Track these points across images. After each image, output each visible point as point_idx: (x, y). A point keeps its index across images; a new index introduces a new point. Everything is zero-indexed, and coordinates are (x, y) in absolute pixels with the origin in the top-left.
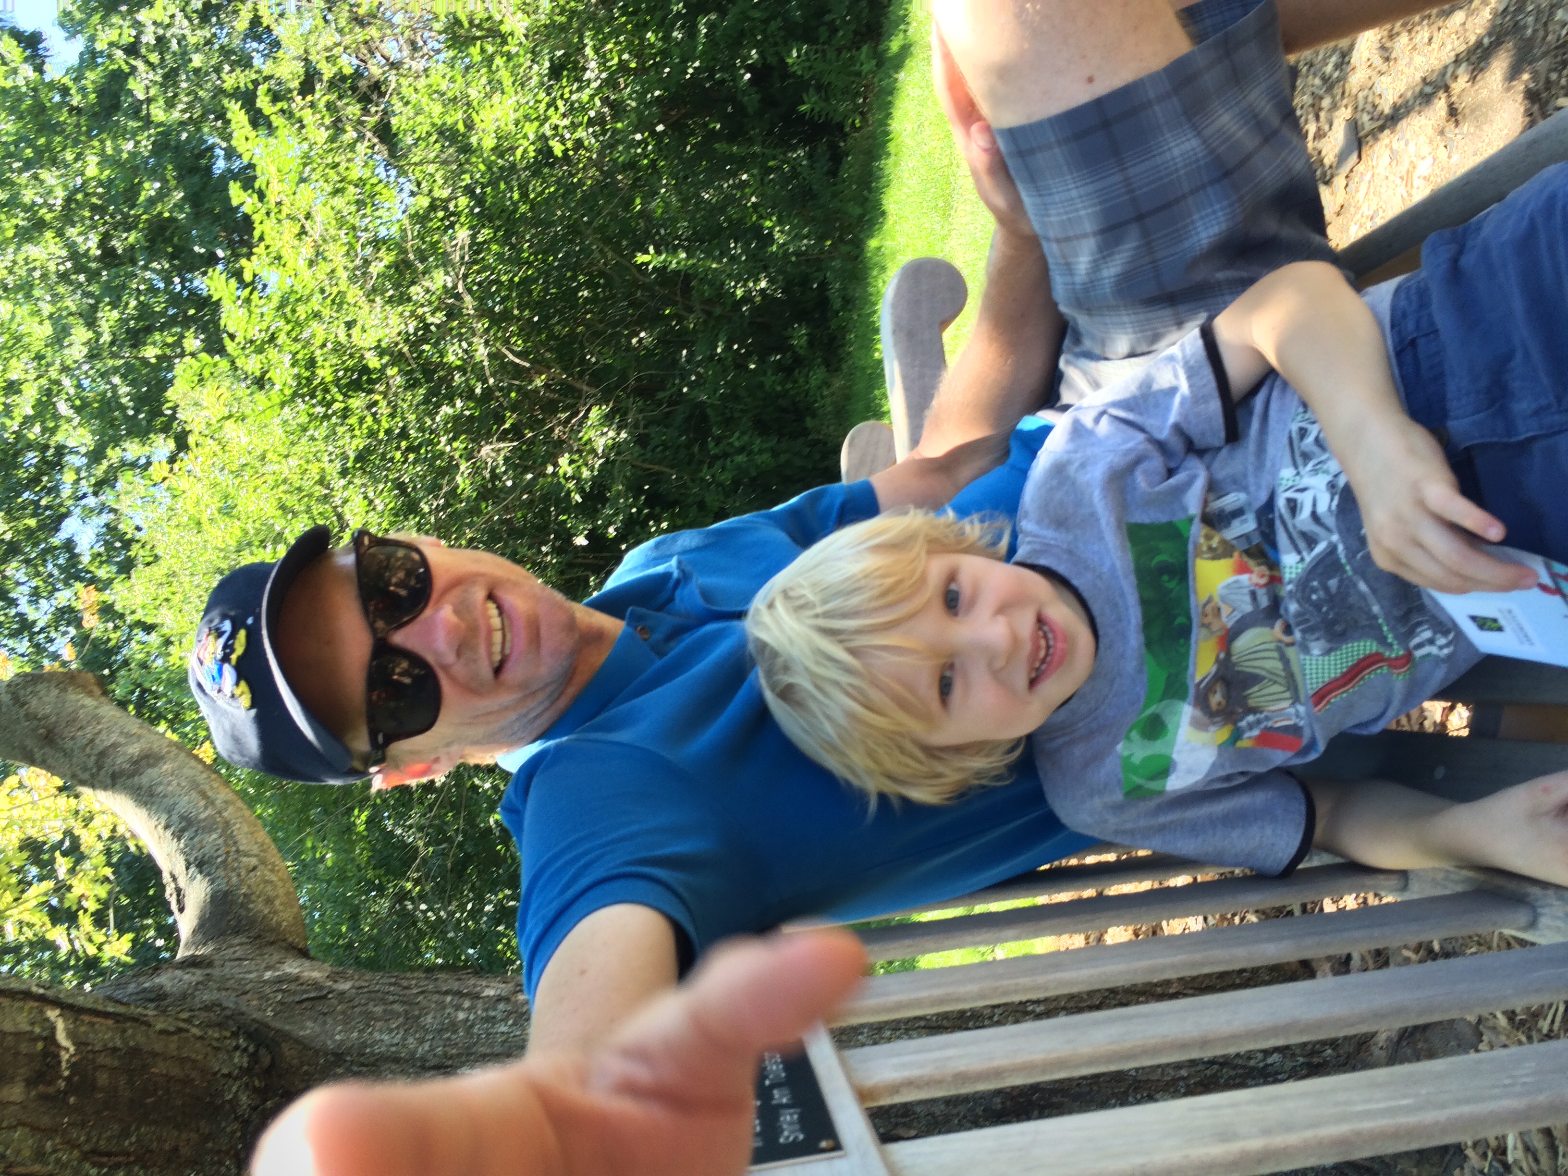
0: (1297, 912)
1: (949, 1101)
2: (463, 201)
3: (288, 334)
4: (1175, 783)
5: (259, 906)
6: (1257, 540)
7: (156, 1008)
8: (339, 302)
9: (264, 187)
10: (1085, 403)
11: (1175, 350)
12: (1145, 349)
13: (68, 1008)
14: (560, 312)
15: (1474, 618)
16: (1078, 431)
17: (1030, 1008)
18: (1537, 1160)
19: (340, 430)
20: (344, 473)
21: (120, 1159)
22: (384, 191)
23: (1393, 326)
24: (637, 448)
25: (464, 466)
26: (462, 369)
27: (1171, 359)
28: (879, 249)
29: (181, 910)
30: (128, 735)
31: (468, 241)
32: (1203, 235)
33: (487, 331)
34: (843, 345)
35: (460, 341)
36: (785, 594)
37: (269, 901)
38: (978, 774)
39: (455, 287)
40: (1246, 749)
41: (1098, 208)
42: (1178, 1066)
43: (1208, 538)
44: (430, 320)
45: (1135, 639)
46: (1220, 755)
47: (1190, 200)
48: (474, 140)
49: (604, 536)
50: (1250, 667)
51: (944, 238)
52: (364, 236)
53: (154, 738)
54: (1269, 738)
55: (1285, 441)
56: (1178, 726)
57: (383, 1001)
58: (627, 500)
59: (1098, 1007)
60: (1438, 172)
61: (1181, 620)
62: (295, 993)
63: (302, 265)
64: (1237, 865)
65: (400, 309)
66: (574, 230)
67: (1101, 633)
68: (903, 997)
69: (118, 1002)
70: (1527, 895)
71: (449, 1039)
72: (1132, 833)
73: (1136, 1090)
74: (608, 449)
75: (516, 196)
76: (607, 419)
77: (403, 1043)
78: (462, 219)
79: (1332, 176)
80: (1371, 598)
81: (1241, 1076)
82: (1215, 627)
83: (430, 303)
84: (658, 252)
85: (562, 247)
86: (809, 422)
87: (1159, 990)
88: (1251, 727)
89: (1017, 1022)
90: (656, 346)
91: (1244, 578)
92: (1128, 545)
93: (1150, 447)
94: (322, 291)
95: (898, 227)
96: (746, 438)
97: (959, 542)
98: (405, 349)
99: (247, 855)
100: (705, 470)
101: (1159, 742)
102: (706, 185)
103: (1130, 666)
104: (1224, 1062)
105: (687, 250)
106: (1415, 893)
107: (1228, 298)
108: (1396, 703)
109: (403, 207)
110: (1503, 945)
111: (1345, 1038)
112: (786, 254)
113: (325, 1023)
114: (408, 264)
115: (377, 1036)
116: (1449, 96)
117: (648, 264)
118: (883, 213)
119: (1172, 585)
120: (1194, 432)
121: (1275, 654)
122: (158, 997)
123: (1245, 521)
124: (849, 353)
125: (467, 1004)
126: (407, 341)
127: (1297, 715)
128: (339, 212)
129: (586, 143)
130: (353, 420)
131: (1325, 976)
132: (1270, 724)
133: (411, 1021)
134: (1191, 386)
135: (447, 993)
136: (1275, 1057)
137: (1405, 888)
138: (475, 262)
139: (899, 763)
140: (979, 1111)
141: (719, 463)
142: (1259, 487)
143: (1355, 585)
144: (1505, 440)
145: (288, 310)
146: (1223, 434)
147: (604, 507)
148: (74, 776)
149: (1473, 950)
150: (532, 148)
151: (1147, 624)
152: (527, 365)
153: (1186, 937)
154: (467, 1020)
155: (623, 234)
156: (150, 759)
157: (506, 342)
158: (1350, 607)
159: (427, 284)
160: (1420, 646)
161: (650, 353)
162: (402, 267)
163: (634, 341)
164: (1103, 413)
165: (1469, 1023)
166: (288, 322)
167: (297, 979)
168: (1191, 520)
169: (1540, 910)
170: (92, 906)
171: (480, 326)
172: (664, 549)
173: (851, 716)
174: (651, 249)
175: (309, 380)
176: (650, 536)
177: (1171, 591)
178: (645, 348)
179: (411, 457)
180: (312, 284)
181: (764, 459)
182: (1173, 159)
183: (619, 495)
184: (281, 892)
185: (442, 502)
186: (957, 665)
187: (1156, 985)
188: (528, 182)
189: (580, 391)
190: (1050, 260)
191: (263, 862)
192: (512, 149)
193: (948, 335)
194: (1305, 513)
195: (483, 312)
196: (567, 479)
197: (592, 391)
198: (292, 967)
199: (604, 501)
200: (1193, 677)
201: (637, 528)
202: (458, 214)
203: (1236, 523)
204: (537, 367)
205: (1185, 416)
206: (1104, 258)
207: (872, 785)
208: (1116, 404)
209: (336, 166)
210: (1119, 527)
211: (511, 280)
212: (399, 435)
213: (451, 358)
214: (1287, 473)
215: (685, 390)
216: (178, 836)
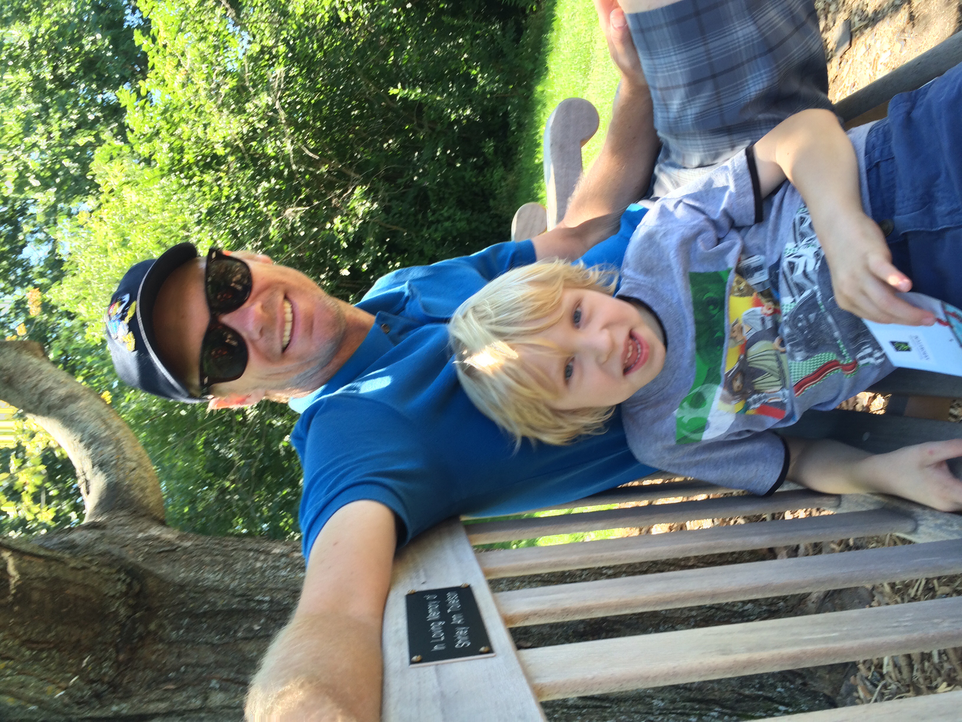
0: (769, 518)
1: (552, 626)
2: (282, 48)
3: (168, 130)
4: (708, 436)
5: (136, 493)
6: (768, 286)
7: (71, 553)
8: (200, 113)
9: (156, 34)
10: (668, 196)
11: (728, 164)
12: (709, 162)
13: (16, 552)
14: (339, 124)
15: (893, 343)
16: (664, 212)
17: (604, 572)
18: (900, 672)
19: (198, 195)
20: (199, 223)
21: (44, 646)
22: (232, 40)
23: (866, 154)
24: (383, 215)
25: (275, 221)
26: (276, 158)
27: (726, 168)
28: (543, 92)
29: (88, 493)
30: (59, 383)
31: (283, 75)
32: (753, 89)
33: (293, 134)
34: (516, 154)
35: (275, 140)
36: (474, 309)
37: (143, 490)
38: (585, 427)
39: (274, 104)
40: (751, 416)
41: (688, 69)
42: (691, 609)
43: (739, 283)
44: (257, 125)
45: (690, 346)
46: (736, 419)
47: (746, 66)
48: (290, 9)
49: (360, 269)
50: (758, 365)
51: (584, 88)
52: (218, 69)
53: (75, 385)
54: (766, 409)
55: (791, 225)
56: (713, 400)
57: (210, 554)
58: (375, 247)
59: (645, 572)
60: (893, 61)
61: (718, 334)
62: (156, 547)
63: (177, 86)
64: (736, 488)
65: (239, 117)
66: (351, 71)
67: (669, 341)
68: (533, 562)
69: (47, 549)
70: (913, 513)
71: (250, 579)
72: (679, 466)
73: (665, 622)
74: (365, 214)
75: (315, 46)
76: (366, 195)
77: (221, 580)
78: (281, 60)
79: (832, 57)
80: (835, 327)
81: (728, 616)
82: (739, 339)
83: (258, 114)
84: (404, 88)
85: (343, 81)
86: (492, 203)
87: (683, 563)
88: (755, 402)
89: (596, 579)
90: (399, 149)
91: (758, 309)
92: (690, 286)
93: (708, 224)
94: (190, 104)
95: (555, 80)
96: (451, 211)
97: (584, 282)
98: (241, 145)
99: (130, 460)
100: (425, 230)
101: (700, 410)
102: (437, 44)
103: (686, 362)
104: (719, 608)
105: (421, 87)
106: (845, 509)
107: (764, 131)
108: (844, 392)
109: (243, 51)
110: (892, 543)
111: (792, 596)
112: (484, 93)
113: (173, 567)
114: (245, 89)
115: (206, 575)
116: (910, 7)
117: (397, 95)
118: (547, 69)
119: (715, 312)
120: (736, 215)
121: (774, 358)
122: (72, 546)
123: (762, 274)
124: (519, 159)
125: (262, 557)
126: (242, 138)
127: (784, 395)
128: (203, 52)
129: (361, 14)
130: (206, 189)
131: (782, 558)
132: (766, 400)
133: (227, 567)
134: (736, 186)
135: (250, 550)
136: (749, 606)
137: (838, 506)
138: (287, 89)
139: (536, 418)
140: (570, 632)
141: (433, 227)
142: (772, 252)
143: (825, 319)
144: (929, 230)
145: (168, 115)
146: (753, 217)
147: (361, 251)
148: (23, 407)
149: (873, 545)
150: (327, 16)
151: (698, 336)
152: (317, 158)
153: (700, 532)
154: (261, 568)
155: (381, 75)
156: (72, 398)
157: (305, 142)
158: (821, 332)
159: (256, 102)
160: (863, 358)
161: (395, 153)
162: (241, 90)
163: (385, 145)
164: (680, 202)
165: (867, 589)
166: (168, 123)
167: (157, 538)
168: (729, 271)
169: (920, 522)
170: (31, 489)
171: (289, 131)
172: (400, 278)
173: (509, 388)
174: (399, 85)
175: (180, 161)
176: (388, 271)
177: (714, 316)
178: (392, 150)
179: (242, 214)
180: (183, 100)
181: (462, 225)
182: (738, 38)
183: (370, 244)
184: (150, 484)
185: (259, 243)
186: (577, 358)
187: (681, 560)
188: (323, 38)
189: (349, 176)
190: (655, 102)
191: (140, 465)
192: (314, 16)
193: (585, 149)
194: (799, 272)
195: (290, 122)
196: (339, 233)
197: (358, 176)
198: (155, 531)
199: (361, 247)
200: (724, 369)
201: (381, 266)
202: (277, 57)
203: (757, 274)
204: (323, 159)
205: (731, 204)
206: (689, 101)
207: (519, 431)
208: (688, 196)
209: (202, 22)
210: (684, 275)
211: (309, 102)
212: (235, 199)
213: (270, 151)
214: (790, 246)
215: (415, 178)
216: (88, 446)
